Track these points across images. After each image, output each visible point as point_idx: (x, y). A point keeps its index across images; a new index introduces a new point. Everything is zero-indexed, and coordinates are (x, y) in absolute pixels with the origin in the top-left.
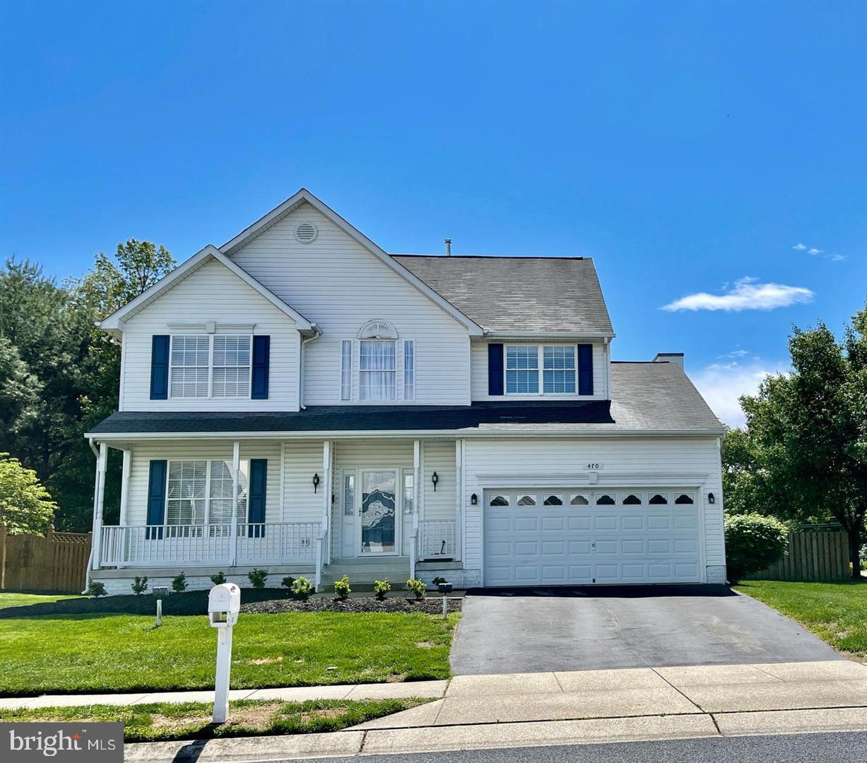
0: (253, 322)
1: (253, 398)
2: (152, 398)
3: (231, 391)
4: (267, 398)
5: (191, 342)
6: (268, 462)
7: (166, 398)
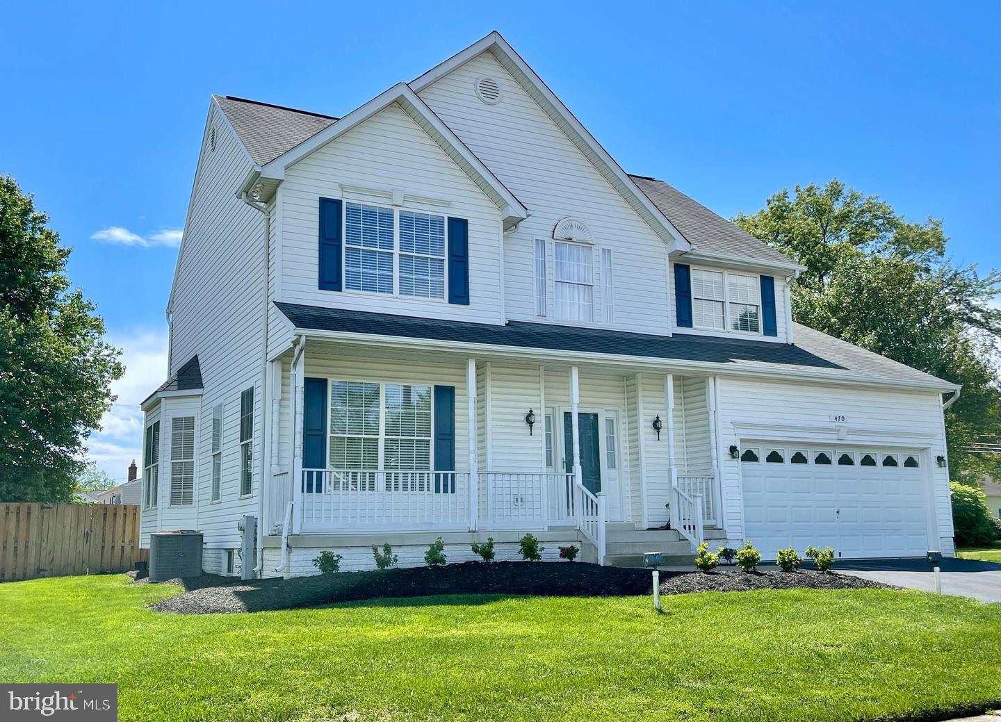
0: (449, 198)
1: (450, 302)
2: (320, 288)
3: (422, 289)
4: (469, 304)
5: (370, 214)
6: (456, 391)
7: (340, 290)
